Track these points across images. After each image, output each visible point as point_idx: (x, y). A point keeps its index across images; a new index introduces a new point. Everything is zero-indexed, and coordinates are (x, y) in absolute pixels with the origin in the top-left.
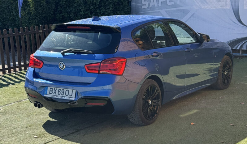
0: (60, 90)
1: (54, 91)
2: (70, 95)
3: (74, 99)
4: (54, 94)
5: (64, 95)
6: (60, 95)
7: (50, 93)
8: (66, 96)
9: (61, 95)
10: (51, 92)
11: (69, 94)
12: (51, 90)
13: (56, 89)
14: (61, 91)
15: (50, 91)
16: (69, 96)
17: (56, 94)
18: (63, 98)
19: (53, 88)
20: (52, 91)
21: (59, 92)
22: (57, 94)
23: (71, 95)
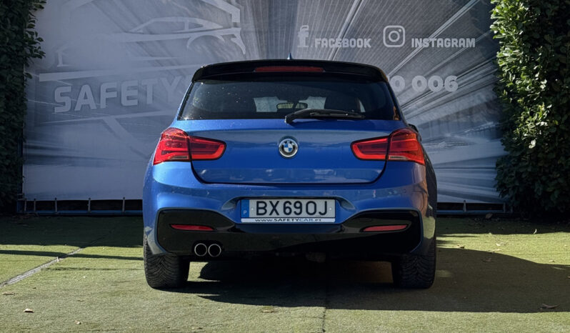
0: (287, 205)
1: (269, 208)
2: (320, 213)
3: (333, 221)
4: (271, 214)
5: (304, 214)
6: (291, 216)
7: (258, 214)
8: (309, 216)
9: (293, 215)
10: (261, 211)
11: (318, 210)
12: (261, 205)
13: (274, 202)
14: (292, 206)
15: (258, 208)
16: (317, 214)
17: (278, 214)
18: (303, 221)
19: (267, 201)
20: (264, 208)
21: (285, 208)
22: (282, 214)
23: (323, 211)
